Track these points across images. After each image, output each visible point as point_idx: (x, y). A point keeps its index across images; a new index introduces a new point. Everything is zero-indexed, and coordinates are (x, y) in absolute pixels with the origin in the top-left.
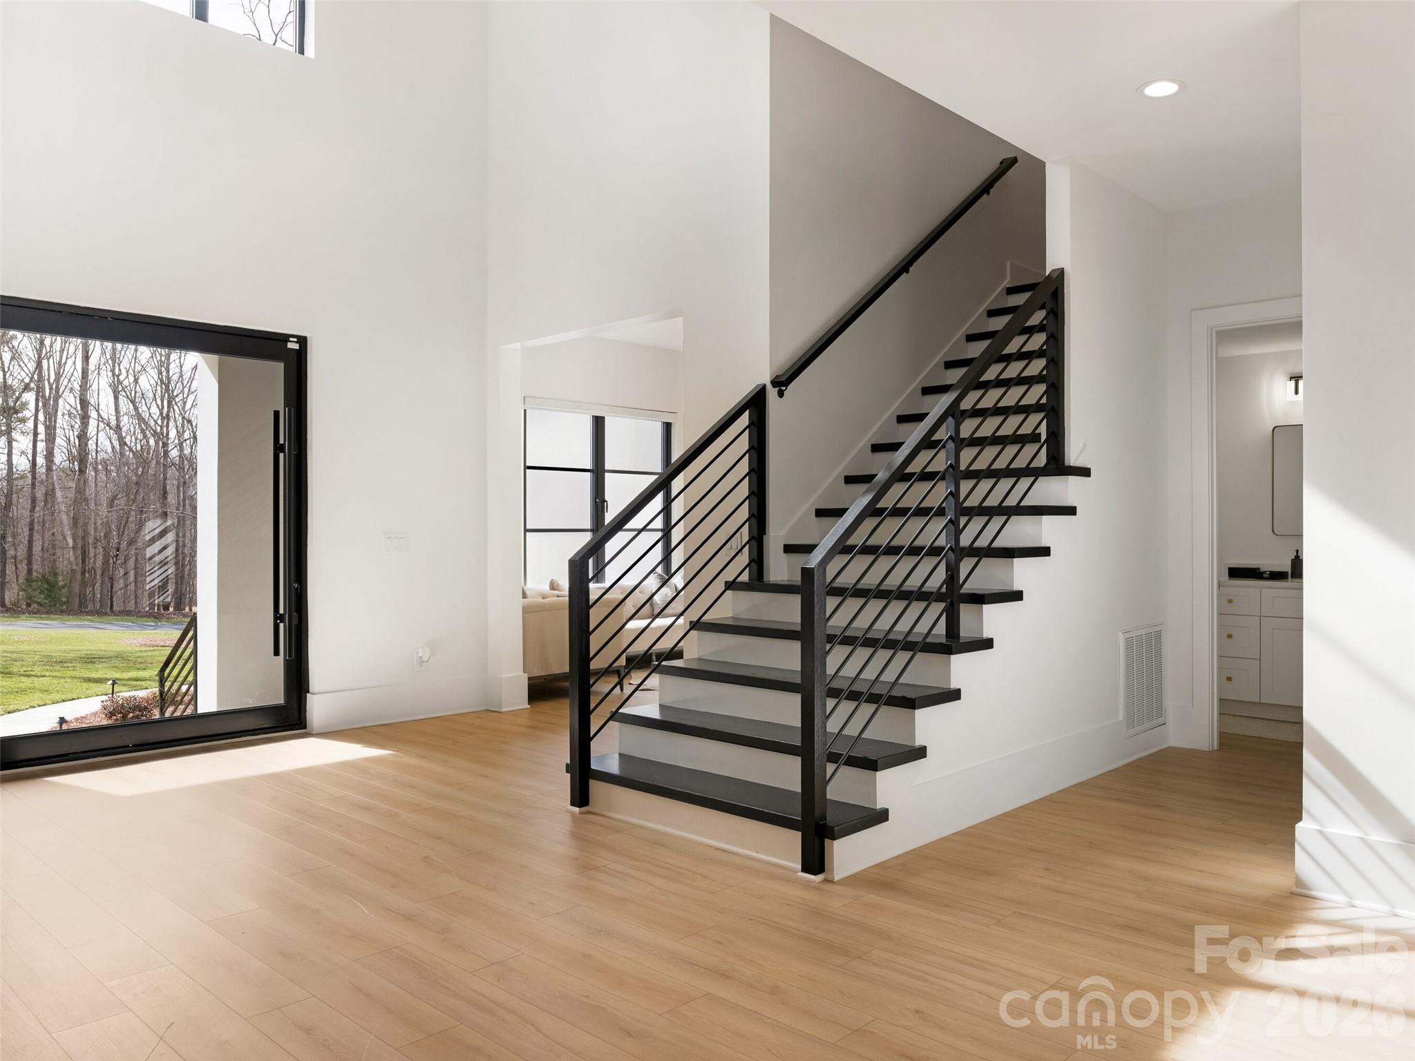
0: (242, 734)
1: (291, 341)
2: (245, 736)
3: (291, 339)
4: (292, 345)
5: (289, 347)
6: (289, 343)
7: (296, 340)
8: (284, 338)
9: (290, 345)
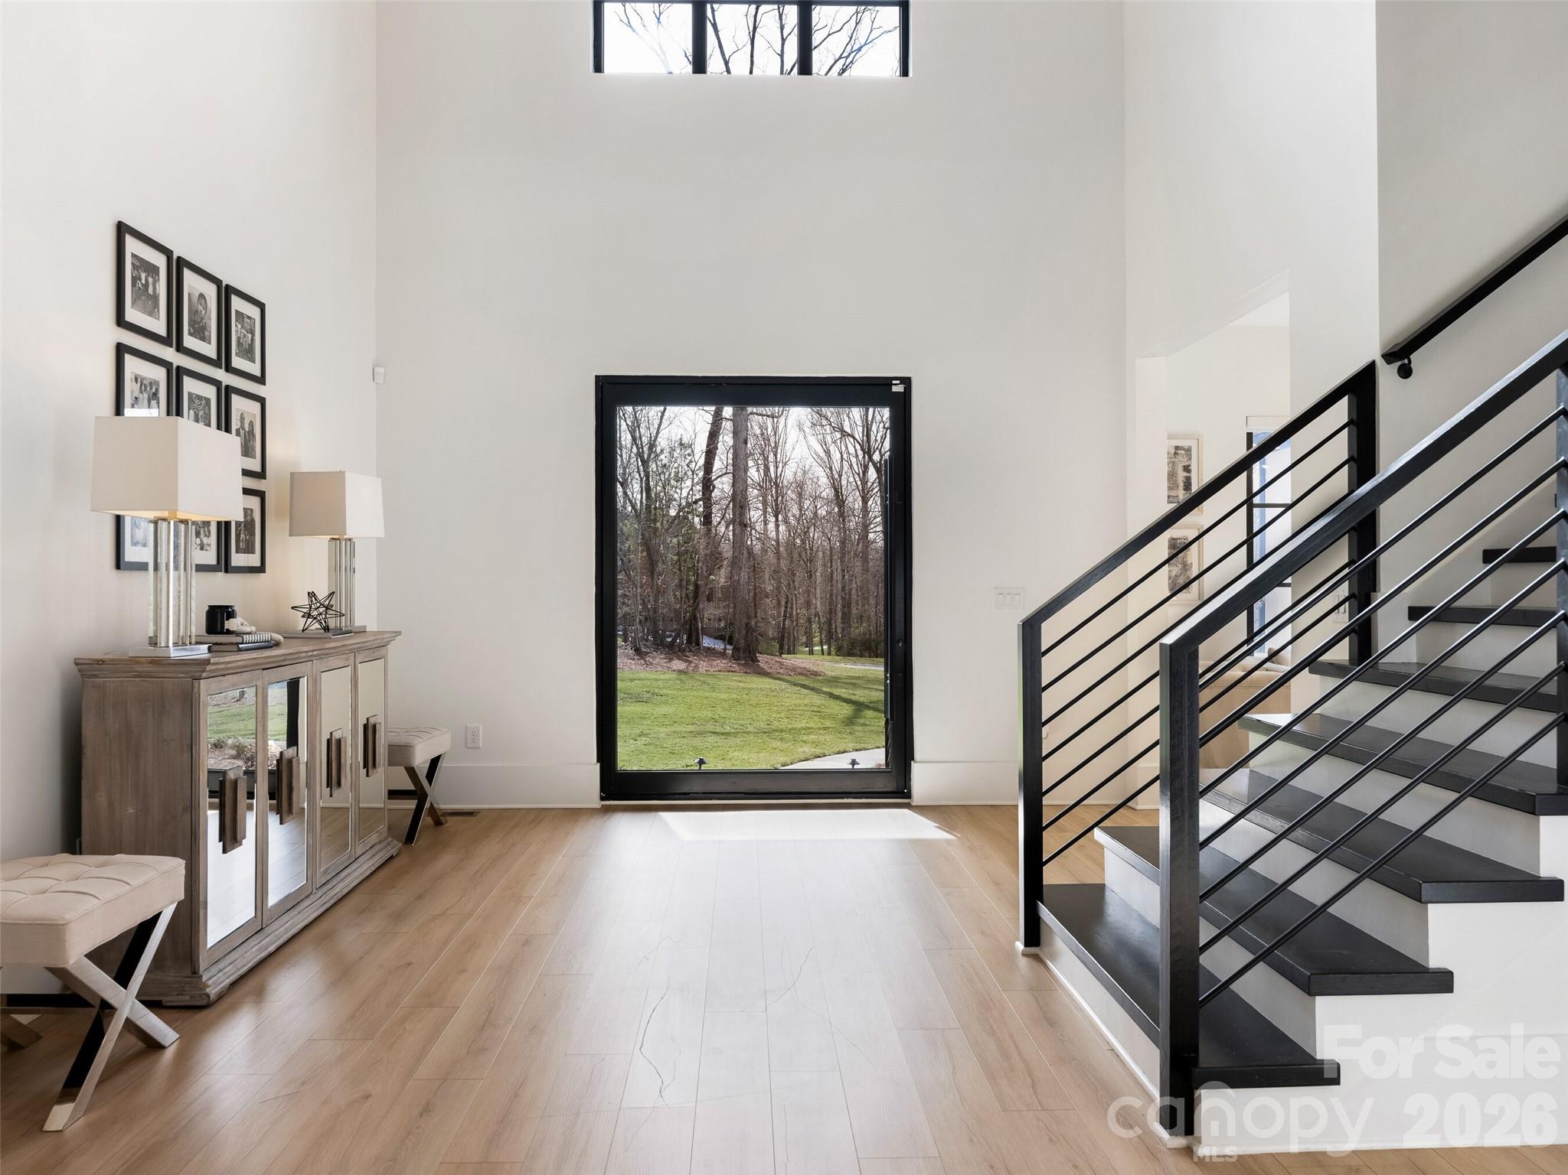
0: (844, 795)
1: (896, 384)
2: (848, 798)
3: (894, 382)
4: (898, 388)
5: (893, 390)
6: (893, 387)
7: (898, 382)
8: (885, 383)
9: (895, 389)
